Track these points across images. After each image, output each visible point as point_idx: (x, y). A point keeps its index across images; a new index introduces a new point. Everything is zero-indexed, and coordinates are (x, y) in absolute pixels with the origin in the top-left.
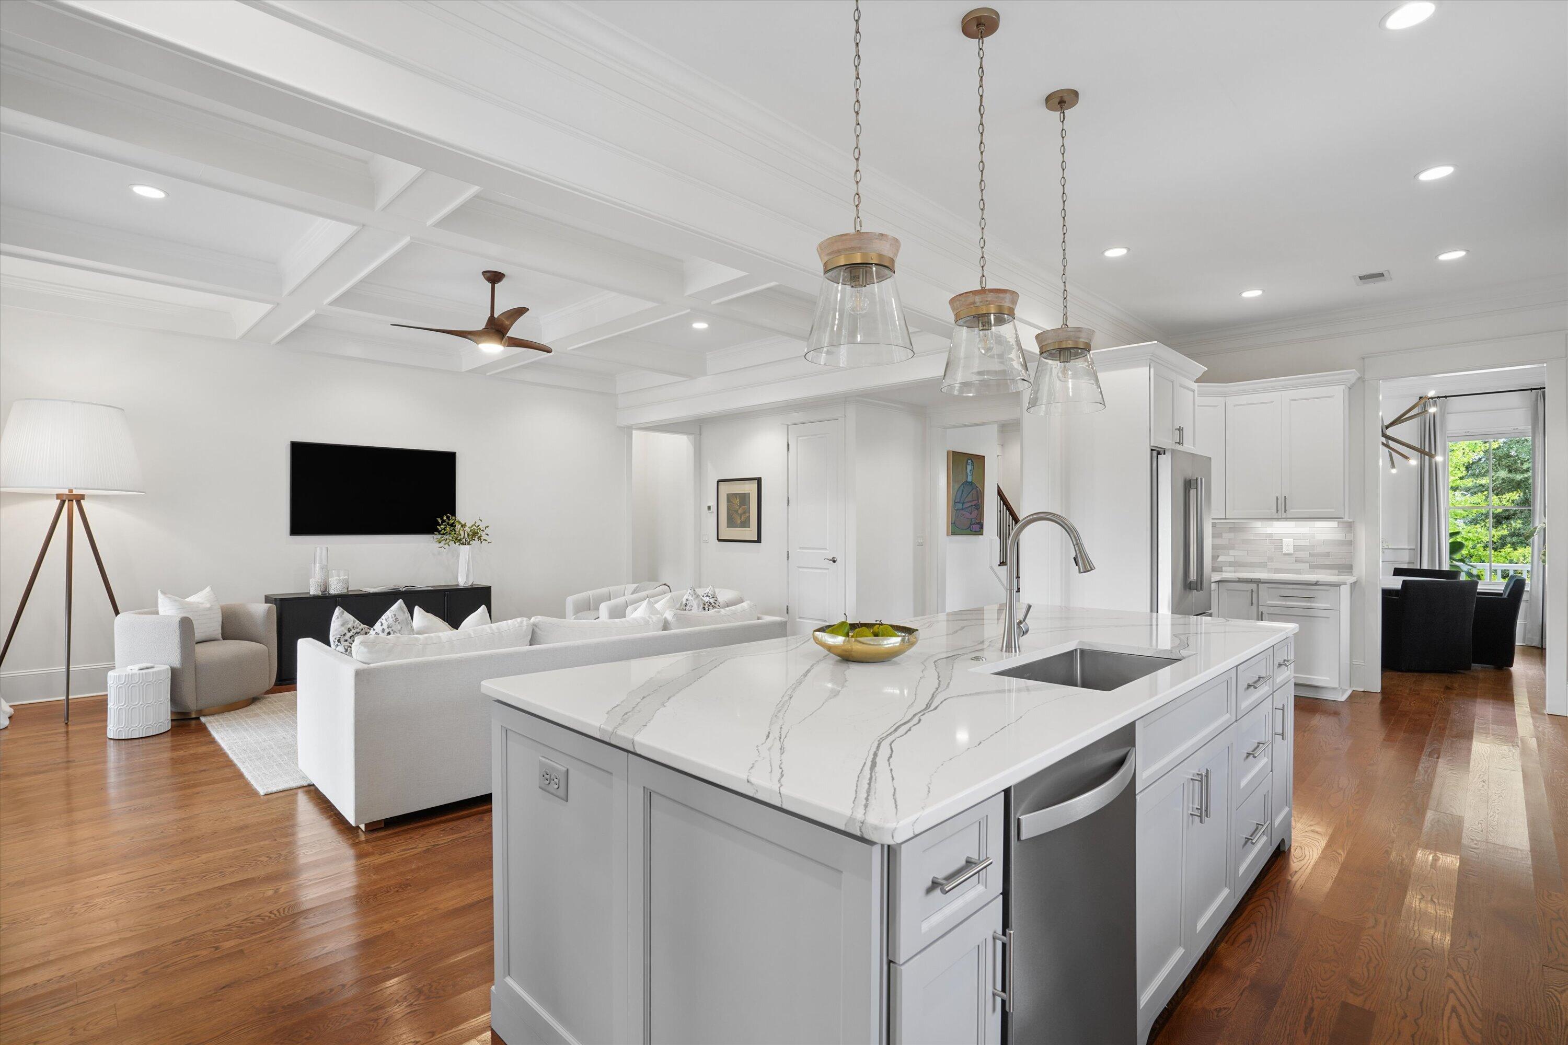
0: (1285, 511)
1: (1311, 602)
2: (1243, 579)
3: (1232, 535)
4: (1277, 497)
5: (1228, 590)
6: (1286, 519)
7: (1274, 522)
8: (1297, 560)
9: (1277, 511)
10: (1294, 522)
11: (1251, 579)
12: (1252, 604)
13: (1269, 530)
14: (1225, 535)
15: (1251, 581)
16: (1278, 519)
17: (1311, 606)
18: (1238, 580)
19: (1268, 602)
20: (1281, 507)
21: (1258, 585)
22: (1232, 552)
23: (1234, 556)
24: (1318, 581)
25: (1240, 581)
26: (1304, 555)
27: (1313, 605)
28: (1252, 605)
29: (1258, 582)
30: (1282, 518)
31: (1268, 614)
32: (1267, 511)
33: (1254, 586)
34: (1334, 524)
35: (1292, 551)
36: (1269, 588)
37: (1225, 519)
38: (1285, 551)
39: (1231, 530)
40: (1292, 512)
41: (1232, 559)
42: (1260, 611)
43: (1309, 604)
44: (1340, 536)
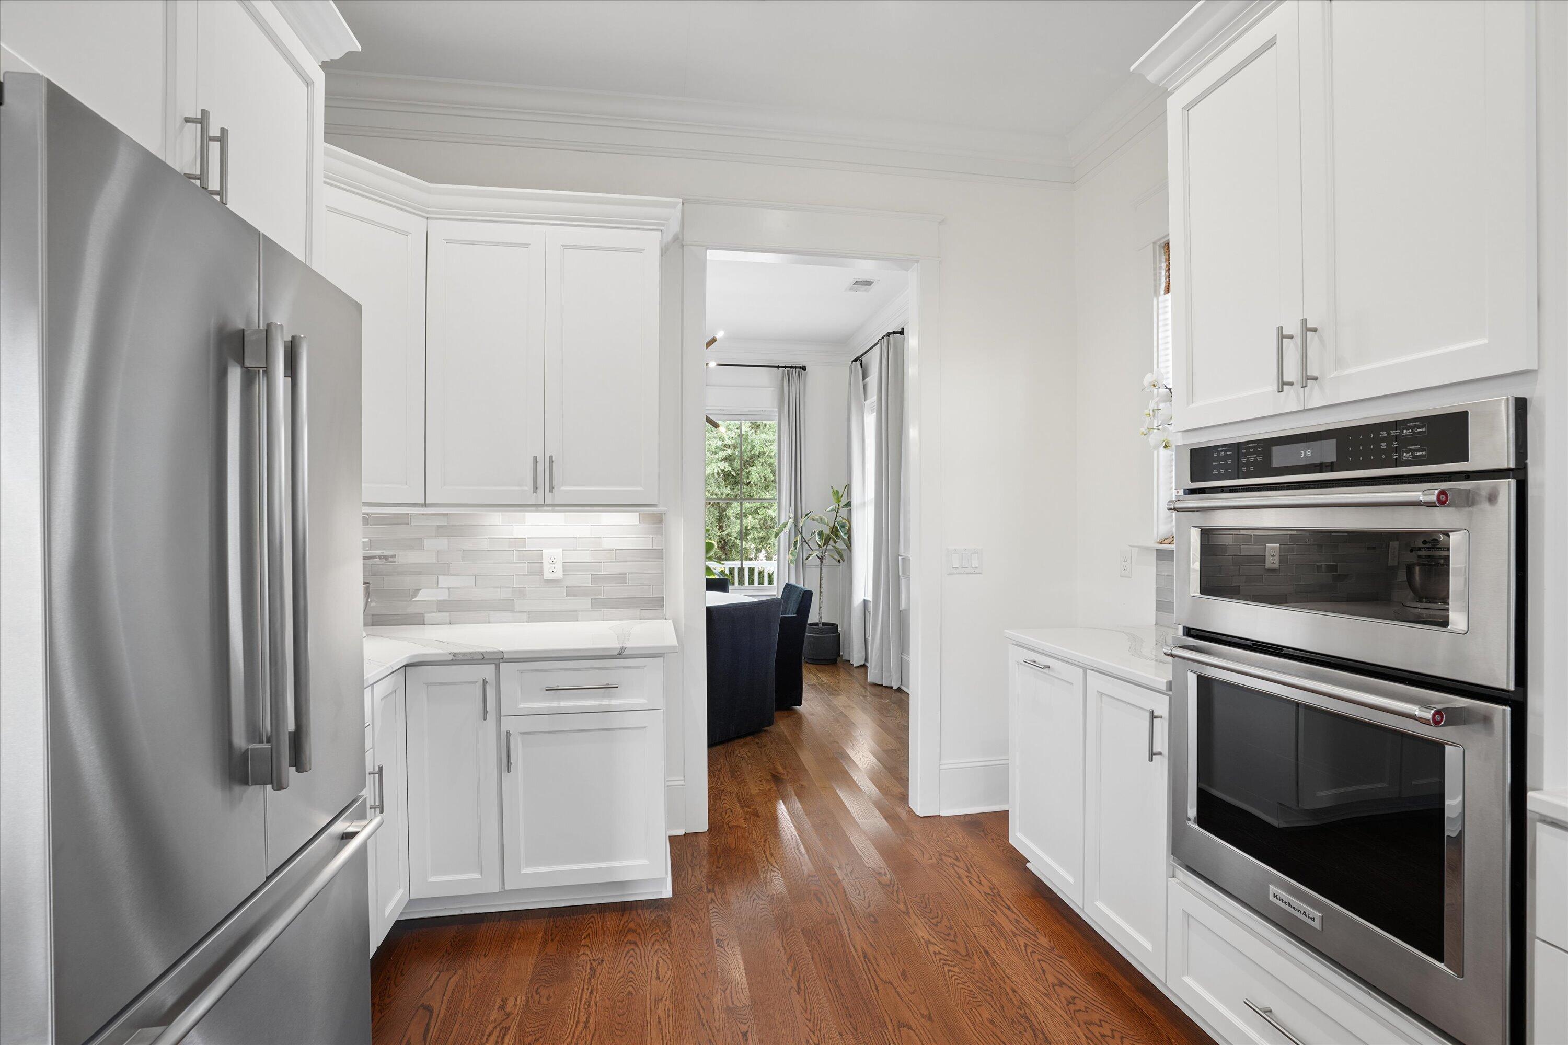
0: (552, 489)
1: (610, 696)
2: (464, 654)
3: (442, 543)
4: (535, 458)
5: (428, 685)
6: (554, 506)
7: (527, 514)
8: (571, 592)
9: (536, 489)
10: (563, 514)
11: (482, 654)
12: (485, 713)
13: (518, 531)
14: (428, 543)
15: (481, 659)
16: (537, 506)
17: (610, 705)
18: (451, 657)
19: (521, 706)
20: (542, 479)
21: (498, 667)
22: (444, 581)
23: (449, 588)
24: (623, 649)
25: (458, 660)
26: (585, 581)
27: (614, 702)
28: (485, 718)
29: (497, 659)
30: (544, 505)
31: (522, 733)
32: (517, 488)
33: (488, 671)
34: (630, 518)
35: (559, 574)
36: (521, 671)
37: (425, 505)
38: (547, 575)
39: (444, 531)
40: (564, 491)
41: (443, 596)
42: (504, 729)
43: (606, 702)
44: (643, 542)
